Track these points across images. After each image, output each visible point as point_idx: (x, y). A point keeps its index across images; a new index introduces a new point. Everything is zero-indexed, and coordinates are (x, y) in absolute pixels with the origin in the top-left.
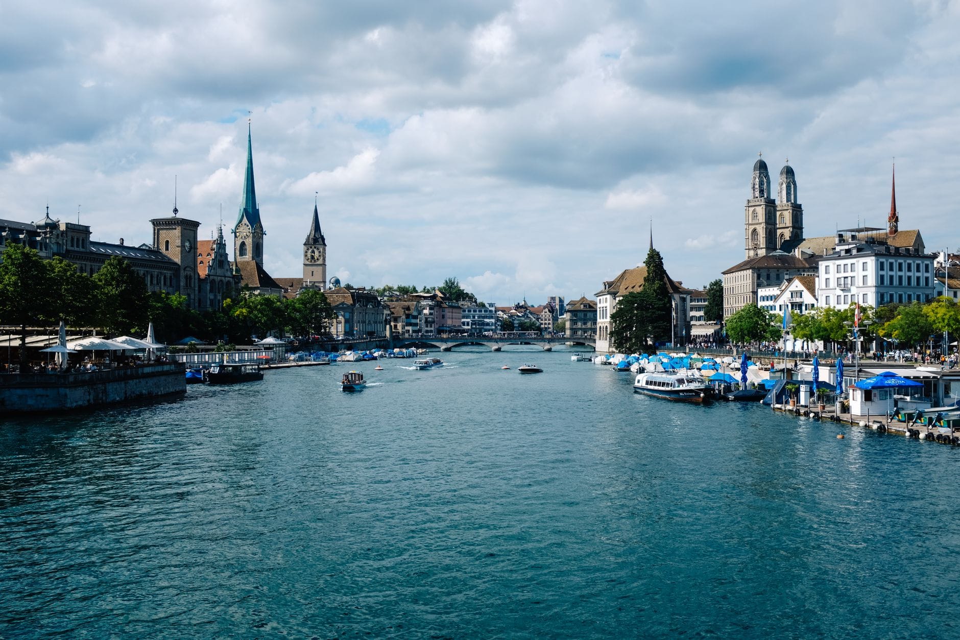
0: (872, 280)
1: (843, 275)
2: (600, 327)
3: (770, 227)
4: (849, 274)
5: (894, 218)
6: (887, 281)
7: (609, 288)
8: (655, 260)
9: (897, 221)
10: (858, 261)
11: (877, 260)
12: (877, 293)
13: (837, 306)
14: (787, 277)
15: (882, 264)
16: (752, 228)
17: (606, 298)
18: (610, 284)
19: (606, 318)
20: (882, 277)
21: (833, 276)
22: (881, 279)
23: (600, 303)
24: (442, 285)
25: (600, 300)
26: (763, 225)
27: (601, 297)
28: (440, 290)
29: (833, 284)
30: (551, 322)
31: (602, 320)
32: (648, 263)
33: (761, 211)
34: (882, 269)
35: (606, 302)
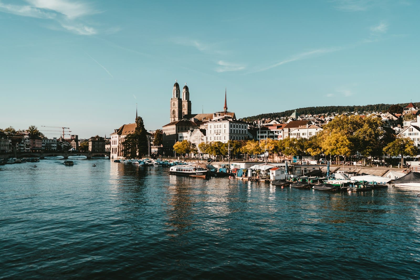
0: (228, 131)
1: (216, 129)
2: (113, 148)
3: (180, 109)
4: (219, 129)
5: (226, 107)
6: (233, 132)
7: (117, 132)
8: (140, 121)
9: (227, 109)
10: (223, 124)
11: (230, 124)
12: (230, 136)
13: (214, 141)
14: (191, 129)
15: (231, 125)
16: (173, 109)
17: (116, 136)
18: (118, 130)
19: (116, 144)
20: (231, 130)
21: (213, 129)
22: (231, 131)
23: (113, 138)
24: (28, 129)
25: (113, 137)
26: (177, 108)
27: (114, 136)
28: (28, 131)
29: (213, 132)
30: (75, 146)
31: (114, 145)
32: (137, 122)
33: (176, 103)
34: (231, 127)
35: (116, 138)
